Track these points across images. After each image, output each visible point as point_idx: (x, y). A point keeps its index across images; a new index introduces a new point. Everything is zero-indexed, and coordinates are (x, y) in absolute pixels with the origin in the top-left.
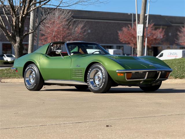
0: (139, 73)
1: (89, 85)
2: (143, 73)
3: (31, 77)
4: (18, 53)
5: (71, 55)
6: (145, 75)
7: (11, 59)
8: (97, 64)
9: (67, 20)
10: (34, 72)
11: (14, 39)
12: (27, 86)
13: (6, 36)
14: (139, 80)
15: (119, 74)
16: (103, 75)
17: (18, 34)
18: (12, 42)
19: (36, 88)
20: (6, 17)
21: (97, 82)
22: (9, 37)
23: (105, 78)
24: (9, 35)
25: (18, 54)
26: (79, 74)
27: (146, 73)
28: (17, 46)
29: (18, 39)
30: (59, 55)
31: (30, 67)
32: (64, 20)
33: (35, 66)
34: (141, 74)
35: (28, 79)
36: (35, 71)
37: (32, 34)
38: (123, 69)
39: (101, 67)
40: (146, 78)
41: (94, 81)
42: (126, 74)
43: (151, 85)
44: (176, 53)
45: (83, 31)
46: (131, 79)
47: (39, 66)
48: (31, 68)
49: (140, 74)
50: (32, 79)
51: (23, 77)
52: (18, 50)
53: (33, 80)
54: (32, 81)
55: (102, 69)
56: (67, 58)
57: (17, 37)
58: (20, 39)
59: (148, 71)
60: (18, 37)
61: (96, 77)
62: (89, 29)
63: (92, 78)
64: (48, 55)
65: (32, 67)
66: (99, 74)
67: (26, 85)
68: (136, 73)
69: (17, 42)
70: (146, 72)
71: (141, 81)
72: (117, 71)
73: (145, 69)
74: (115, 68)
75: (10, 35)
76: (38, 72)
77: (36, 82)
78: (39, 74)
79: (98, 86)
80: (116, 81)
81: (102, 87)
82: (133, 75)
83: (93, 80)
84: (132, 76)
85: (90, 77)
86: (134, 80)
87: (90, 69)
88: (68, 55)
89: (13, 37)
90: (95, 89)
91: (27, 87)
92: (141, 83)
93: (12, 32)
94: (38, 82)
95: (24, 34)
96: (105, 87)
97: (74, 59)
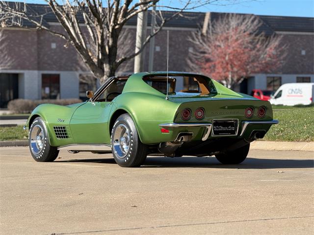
9: (250, 34)
11: (101, 68)
13: (86, 62)
17: (107, 60)
18: (98, 74)
20: (88, 29)
22: (92, 64)
29: (107, 68)
32: (246, 34)
44: (300, 89)
45: (279, 53)
57: (104, 65)
58: (110, 67)
60: (107, 65)
62: (304, 49)
89: (100, 66)
95: (120, 59)
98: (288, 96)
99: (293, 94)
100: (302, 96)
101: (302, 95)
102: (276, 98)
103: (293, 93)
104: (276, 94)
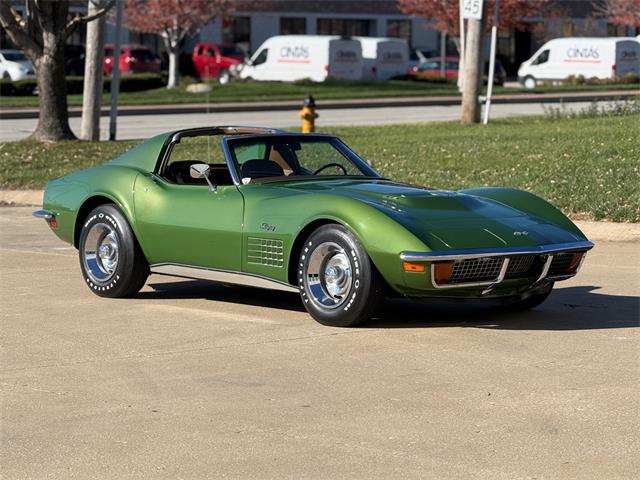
0: (477, 263)
1: (306, 297)
2: (491, 261)
3: (104, 249)
4: (50, 89)
5: (241, 183)
6: (499, 269)
7: (22, 69)
8: (333, 227)
10: (112, 234)
11: (35, 40)
12: (91, 281)
13: (7, 28)
14: (477, 284)
15: (408, 267)
16: (353, 268)
17: (50, 24)
18: (30, 52)
19: (120, 289)
21: (333, 287)
22: (18, 31)
23: (362, 277)
24: (18, 24)
25: (49, 93)
26: (269, 256)
27: (501, 261)
28: (47, 65)
29: (49, 40)
30: (201, 181)
31: (101, 216)
33: (117, 213)
34: (485, 266)
35: (94, 256)
36: (117, 230)
37: (96, 21)
38: (423, 248)
39: (346, 237)
40: (501, 277)
41: (324, 284)
42: (433, 266)
43: (518, 297)
46: (449, 282)
47: (130, 212)
48: (104, 220)
49: (480, 267)
50: (107, 257)
51: (77, 247)
52: (51, 80)
53: (111, 259)
54: (108, 264)
55: (352, 245)
56: (227, 193)
57: (45, 35)
58: (56, 40)
59: (507, 256)
60: (50, 34)
61: (331, 272)
63: (316, 275)
64: (161, 175)
65: (107, 217)
66: (339, 261)
67: (86, 276)
68: (467, 264)
69: (45, 51)
70: (502, 259)
71: (485, 287)
72: (402, 257)
73: (498, 247)
74: (397, 244)
75: (22, 24)
76: (129, 235)
77: (121, 269)
78: (130, 241)
79: (336, 301)
80: (398, 286)
81: (349, 305)
82: (456, 268)
83: (319, 282)
84: (454, 273)
85: (309, 272)
86: (461, 285)
87: (310, 244)
88: (232, 184)
89: (33, 34)
90: (327, 313)
91: (89, 284)
92: (484, 292)
93: (28, 14)
94: (129, 271)
95: (72, 23)
96: (360, 308)
97: (252, 201)
98: (280, 61)
99: (291, 58)
100: (308, 62)
101: (308, 59)
102: (255, 63)
103: (290, 54)
104: (255, 57)
